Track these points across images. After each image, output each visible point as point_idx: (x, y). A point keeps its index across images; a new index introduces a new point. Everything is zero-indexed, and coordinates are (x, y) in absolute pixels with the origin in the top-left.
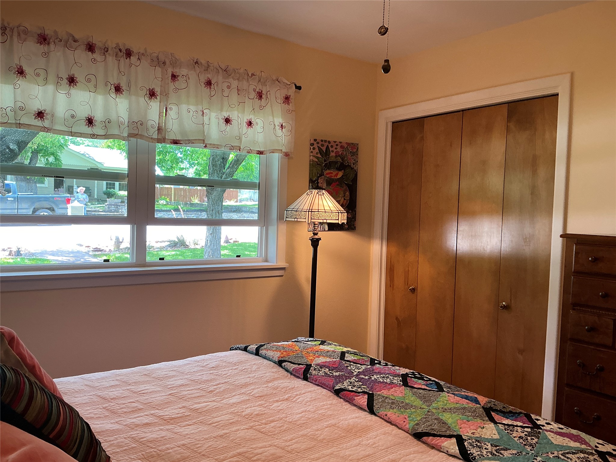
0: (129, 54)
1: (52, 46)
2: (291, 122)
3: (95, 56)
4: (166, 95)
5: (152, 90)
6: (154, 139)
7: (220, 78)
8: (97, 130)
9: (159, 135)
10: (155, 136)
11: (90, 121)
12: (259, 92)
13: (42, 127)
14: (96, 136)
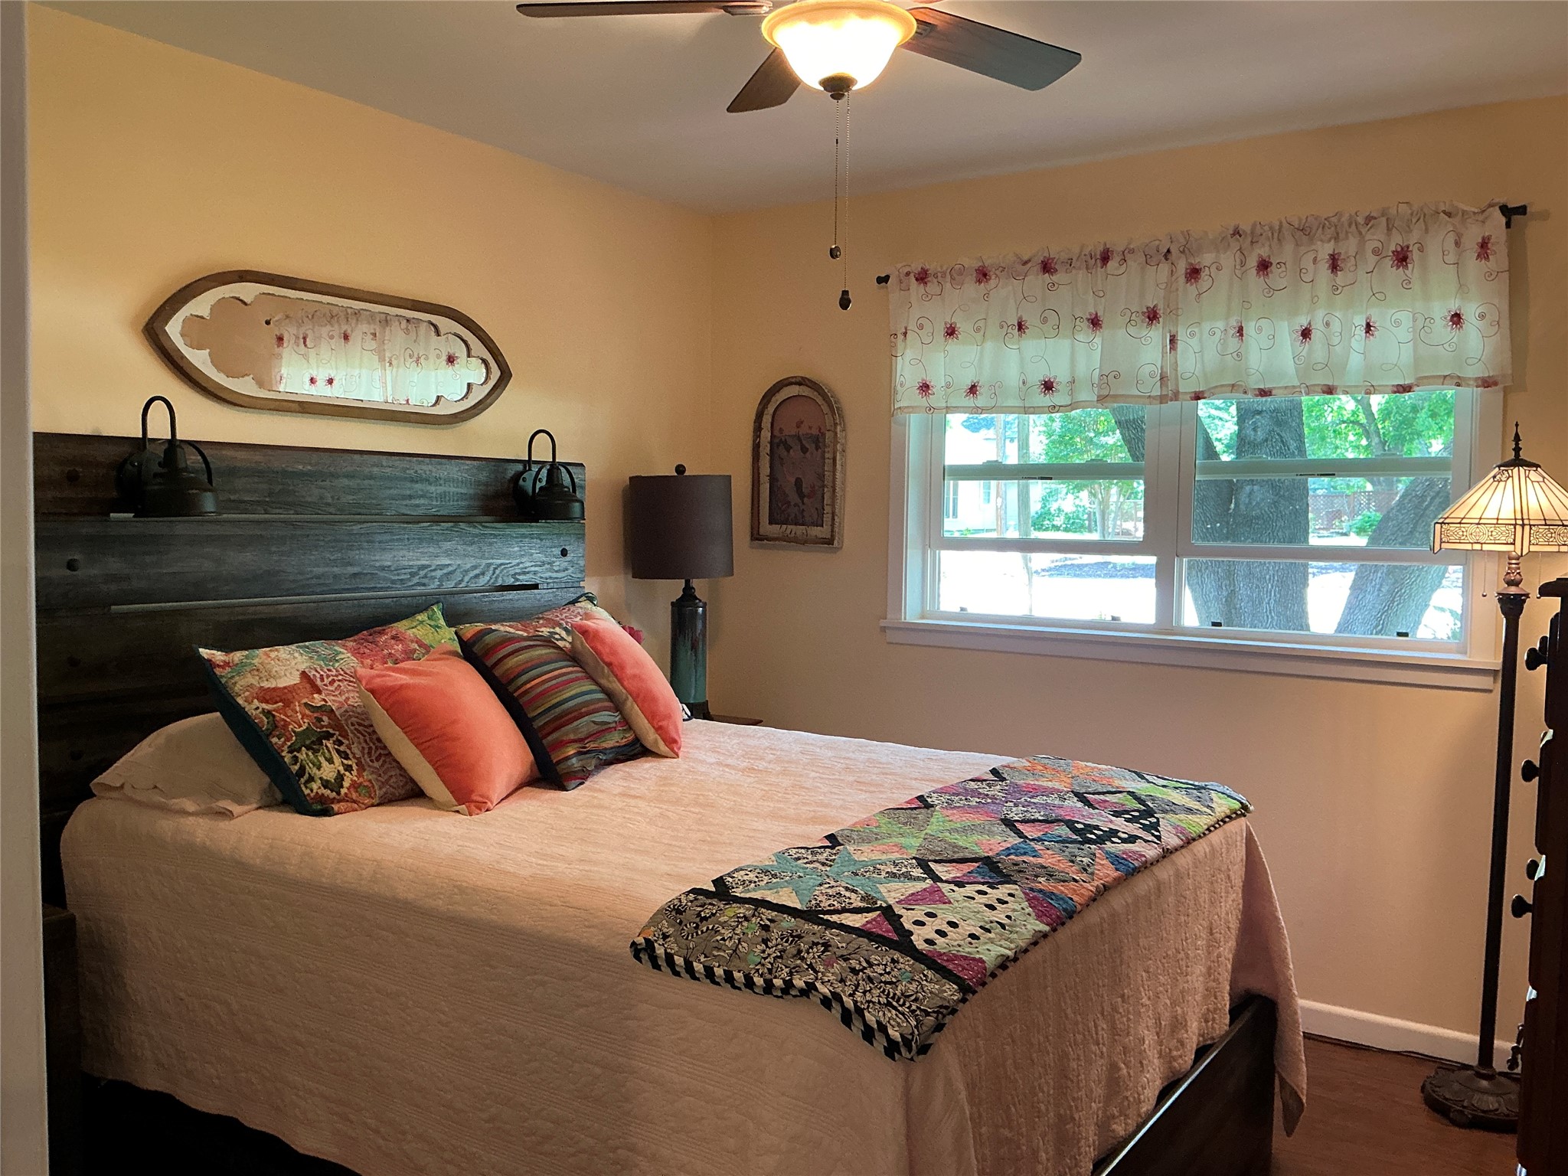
0: (1105, 258)
1: (993, 282)
2: (1496, 301)
3: (1055, 278)
4: (1174, 312)
5: (1153, 309)
6: (1154, 398)
7: (1289, 247)
8: (1059, 398)
9: (1164, 388)
10: (1157, 392)
11: (1048, 386)
12: (1397, 251)
13: (974, 408)
14: (1057, 408)
